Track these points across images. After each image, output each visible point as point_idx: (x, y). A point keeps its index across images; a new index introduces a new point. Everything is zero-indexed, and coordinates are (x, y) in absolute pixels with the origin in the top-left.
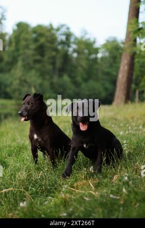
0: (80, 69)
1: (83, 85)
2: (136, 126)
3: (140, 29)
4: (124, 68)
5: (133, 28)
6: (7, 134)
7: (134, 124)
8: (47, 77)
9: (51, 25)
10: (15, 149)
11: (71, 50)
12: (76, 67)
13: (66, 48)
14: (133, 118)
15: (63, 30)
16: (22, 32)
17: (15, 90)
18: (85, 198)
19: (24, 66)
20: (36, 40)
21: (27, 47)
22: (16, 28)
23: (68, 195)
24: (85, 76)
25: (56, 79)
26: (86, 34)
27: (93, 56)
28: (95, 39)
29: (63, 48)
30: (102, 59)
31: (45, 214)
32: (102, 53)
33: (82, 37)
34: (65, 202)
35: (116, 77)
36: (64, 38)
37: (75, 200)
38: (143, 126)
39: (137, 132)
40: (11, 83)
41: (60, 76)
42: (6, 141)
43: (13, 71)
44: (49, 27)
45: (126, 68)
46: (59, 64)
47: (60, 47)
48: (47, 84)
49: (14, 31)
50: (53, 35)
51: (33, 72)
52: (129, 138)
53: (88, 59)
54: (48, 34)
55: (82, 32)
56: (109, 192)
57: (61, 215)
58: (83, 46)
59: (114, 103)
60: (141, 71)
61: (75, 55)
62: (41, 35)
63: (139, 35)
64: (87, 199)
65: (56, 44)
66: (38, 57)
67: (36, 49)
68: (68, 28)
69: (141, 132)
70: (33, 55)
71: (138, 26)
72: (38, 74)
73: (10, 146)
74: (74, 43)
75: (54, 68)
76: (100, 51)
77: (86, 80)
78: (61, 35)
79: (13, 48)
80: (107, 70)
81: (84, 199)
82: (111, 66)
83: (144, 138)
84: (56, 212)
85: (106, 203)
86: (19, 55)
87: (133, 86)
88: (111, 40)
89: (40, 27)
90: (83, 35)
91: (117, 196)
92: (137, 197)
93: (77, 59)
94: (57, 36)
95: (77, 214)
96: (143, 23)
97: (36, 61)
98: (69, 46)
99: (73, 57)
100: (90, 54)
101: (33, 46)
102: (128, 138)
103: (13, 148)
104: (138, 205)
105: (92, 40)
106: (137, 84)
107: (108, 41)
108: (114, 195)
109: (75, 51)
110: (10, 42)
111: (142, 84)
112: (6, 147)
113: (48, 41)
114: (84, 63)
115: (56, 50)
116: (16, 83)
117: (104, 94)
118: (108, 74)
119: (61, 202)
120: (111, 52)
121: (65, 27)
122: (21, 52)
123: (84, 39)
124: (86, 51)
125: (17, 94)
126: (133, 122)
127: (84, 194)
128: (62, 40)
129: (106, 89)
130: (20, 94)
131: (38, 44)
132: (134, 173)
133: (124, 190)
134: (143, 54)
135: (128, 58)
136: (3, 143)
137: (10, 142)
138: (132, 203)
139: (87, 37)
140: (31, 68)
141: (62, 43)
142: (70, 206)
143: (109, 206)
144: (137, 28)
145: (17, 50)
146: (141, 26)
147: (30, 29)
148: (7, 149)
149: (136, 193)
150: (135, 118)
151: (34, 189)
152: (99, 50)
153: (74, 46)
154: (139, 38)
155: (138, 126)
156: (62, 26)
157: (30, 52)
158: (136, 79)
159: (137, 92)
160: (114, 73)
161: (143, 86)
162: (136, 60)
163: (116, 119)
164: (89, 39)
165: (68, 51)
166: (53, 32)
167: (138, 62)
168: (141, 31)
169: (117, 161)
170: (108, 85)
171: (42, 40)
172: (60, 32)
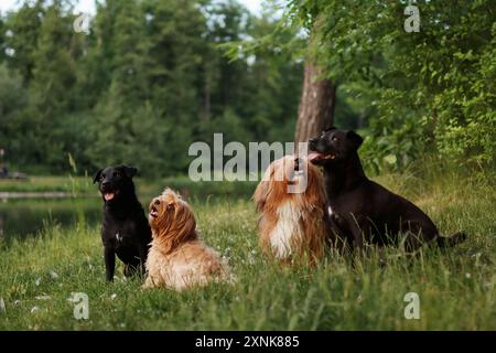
0: (263, 93)
8: (185, 117)
12: (255, 91)
19: (125, 93)
20: (154, 29)
21: (132, 46)
24: (278, 111)
33: (265, 17)
36: (221, 20)
43: (98, 107)
54: (179, 13)
66: (160, 71)
67: (152, 51)
70: (148, 65)
74: (247, 30)
75: (201, 95)
77: (281, 120)
86: (113, 68)
93: (258, 68)
97: (156, 80)
99: (246, 65)
101: (145, 44)
113: (181, 30)
114: (273, 76)
122: (118, 59)
131: (160, 38)
140: (143, 98)
145: (110, 55)
153: (247, 39)
171: (169, 28)
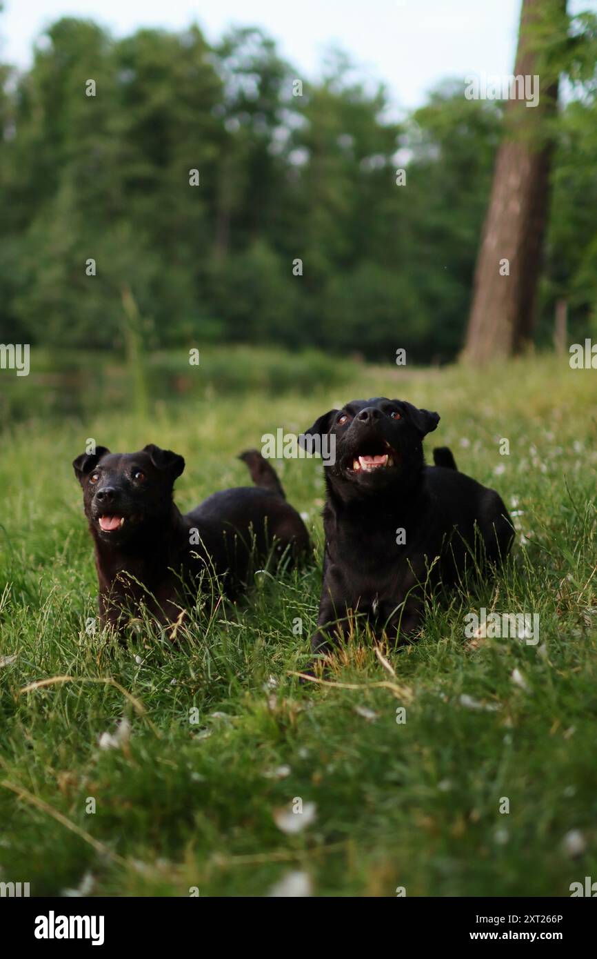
0: (320, 215)
1: (336, 285)
2: (558, 442)
3: (573, 43)
4: (506, 206)
5: (545, 37)
6: (27, 482)
7: (551, 436)
8: (183, 251)
9: (196, 31)
10: (64, 535)
11: (281, 135)
12: (303, 210)
13: (261, 128)
14: (545, 412)
15: (249, 51)
16: (72, 62)
17: (46, 309)
18: (362, 711)
19: (83, 205)
20: (133, 96)
21: (95, 124)
22: (45, 43)
23: (290, 702)
24: (342, 246)
25: (218, 261)
26: (345, 66)
27: (375, 162)
28: (382, 88)
29: (249, 126)
30: (414, 171)
31: (204, 771)
32: (413, 146)
33: (329, 81)
34: (282, 728)
35: (474, 247)
36: (250, 85)
37: (320, 721)
38: (590, 442)
39: (566, 467)
40: (32, 280)
41: (238, 246)
42: (25, 507)
43: (35, 230)
44: (189, 41)
45: (516, 207)
46: (230, 194)
47: (234, 125)
48: (180, 280)
49: (40, 58)
50: (208, 71)
51: (124, 231)
52: (533, 487)
53: (353, 175)
54: (182, 69)
55: (327, 62)
56: (457, 688)
57: (269, 774)
58: (331, 121)
59: (467, 357)
60: (578, 222)
61: (299, 158)
62: (154, 73)
63: (568, 70)
64: (370, 715)
65: (220, 109)
66: (143, 169)
67: (132, 135)
68: (269, 45)
69: (578, 464)
70: (124, 160)
71: (565, 28)
72: (145, 237)
73: (42, 527)
74: (296, 106)
75: (212, 214)
76: (406, 139)
77: (346, 263)
78: (239, 71)
79: (35, 129)
80: (434, 220)
81: (355, 714)
82: (451, 202)
83: (593, 485)
84: (246, 762)
85: (446, 727)
86: (62, 162)
87: (545, 285)
88: (450, 92)
89: (148, 38)
90: (330, 71)
91: (491, 700)
92: (568, 700)
93: (310, 172)
94: (222, 77)
95: (331, 768)
96: (585, 16)
97: (136, 186)
98: (274, 121)
99: (289, 167)
100: (362, 152)
101: (120, 122)
102: (527, 486)
103: (55, 534)
104: (572, 730)
105: (370, 92)
106: (562, 278)
107: (437, 98)
108: (478, 699)
109: (298, 140)
110: (25, 105)
111: (582, 276)
112: (27, 529)
113: (184, 100)
114: (335, 191)
115: (219, 137)
116: (51, 276)
117: (421, 323)
118: (438, 236)
119: (266, 730)
120: (449, 144)
121: (257, 37)
122: (70, 146)
123: (338, 89)
124: (347, 141)
125: (56, 324)
126: (548, 427)
127: (357, 696)
128: (241, 95)
129: (431, 301)
130: (71, 323)
131: (143, 111)
132: (556, 616)
133: (517, 676)
134: (585, 146)
135: (526, 165)
136: (12, 514)
137: (40, 510)
138: (550, 724)
139: (350, 79)
140: (114, 216)
141: (244, 106)
142: (301, 741)
143: (460, 734)
144: (561, 38)
145: (55, 138)
146: (577, 28)
147: (107, 51)
148: (33, 537)
149: (567, 687)
150: (557, 414)
151: (150, 685)
152: (400, 138)
153: (294, 121)
154: (572, 80)
155: (570, 442)
156: (245, 33)
157: (108, 147)
158: (558, 258)
159: (562, 313)
160: (466, 233)
161: (588, 285)
162: (558, 174)
163: (477, 419)
164: (358, 90)
165: (267, 140)
166: (208, 59)
167: (566, 182)
168: (580, 50)
169: (487, 573)
170: (440, 284)
171: (160, 95)
172: (234, 61)
